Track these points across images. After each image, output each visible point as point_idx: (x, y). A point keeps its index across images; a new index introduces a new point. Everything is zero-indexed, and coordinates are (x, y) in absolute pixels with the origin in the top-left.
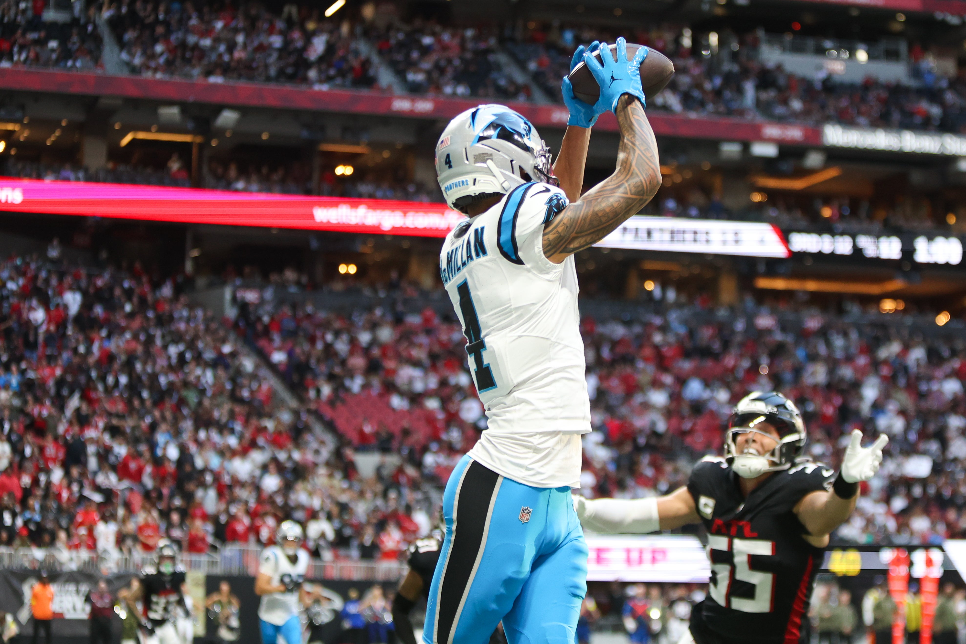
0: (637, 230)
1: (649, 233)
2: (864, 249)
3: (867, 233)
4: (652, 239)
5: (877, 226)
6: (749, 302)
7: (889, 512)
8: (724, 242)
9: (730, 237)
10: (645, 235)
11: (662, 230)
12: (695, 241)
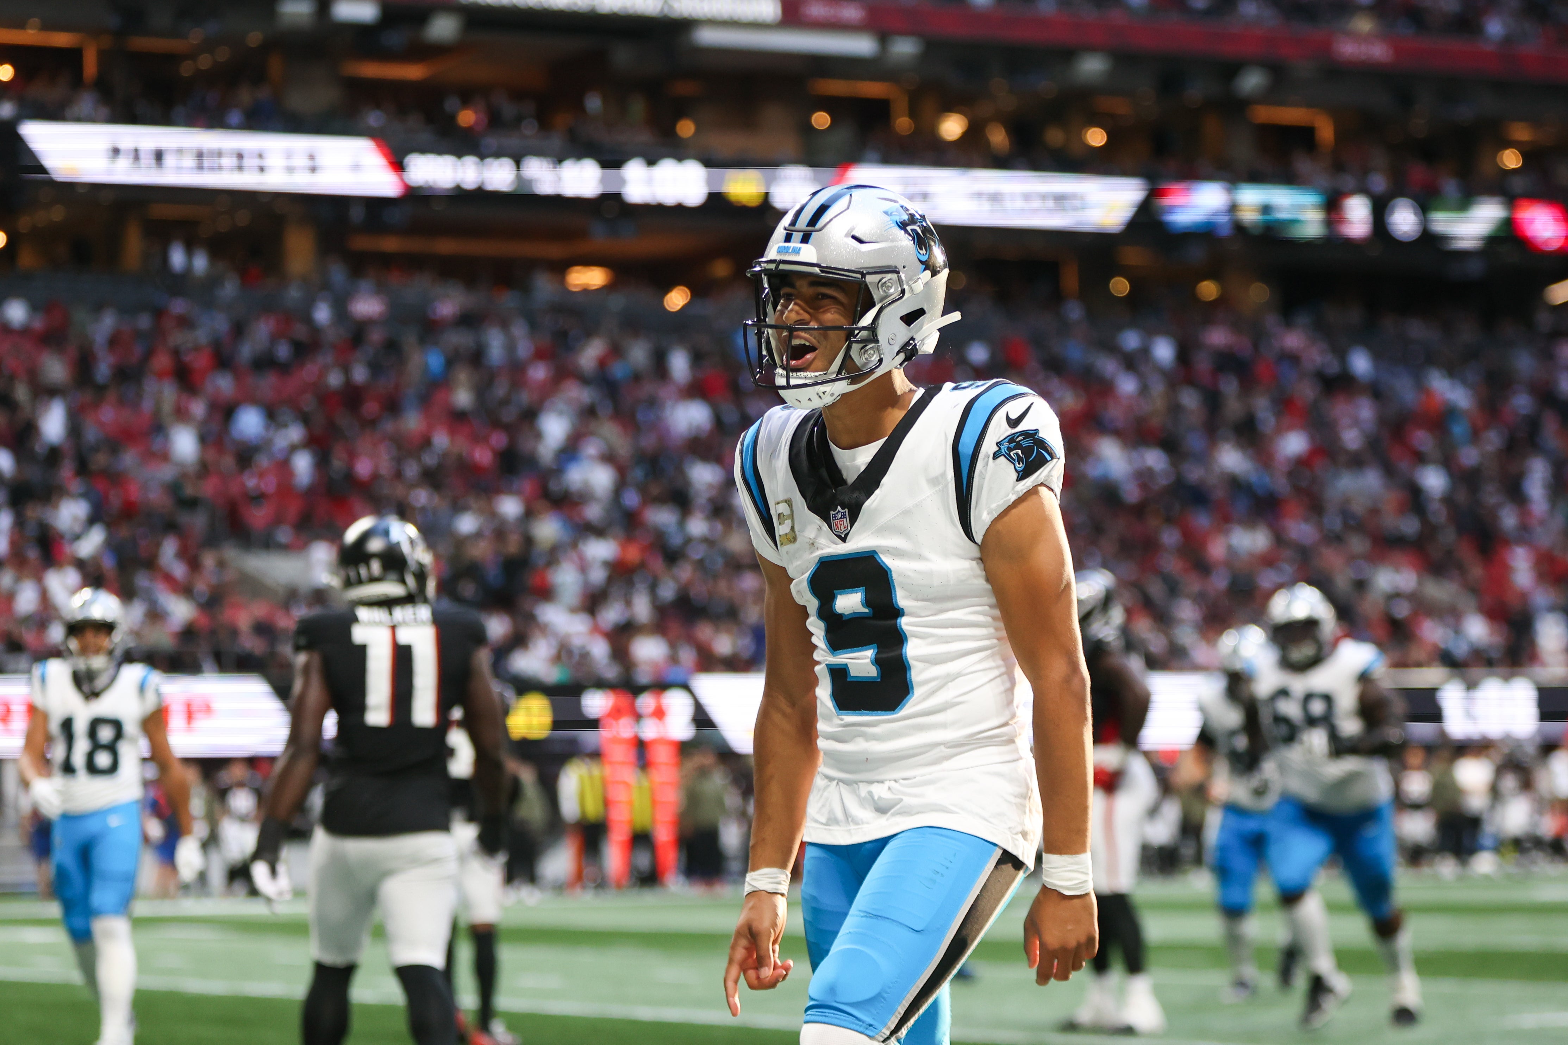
0: (136, 151)
1: (159, 156)
2: (536, 180)
3: (539, 153)
4: (163, 166)
5: (556, 142)
6: (338, 273)
7: (596, 629)
8: (290, 170)
9: (302, 161)
10: (152, 161)
11: (180, 151)
12: (240, 168)
